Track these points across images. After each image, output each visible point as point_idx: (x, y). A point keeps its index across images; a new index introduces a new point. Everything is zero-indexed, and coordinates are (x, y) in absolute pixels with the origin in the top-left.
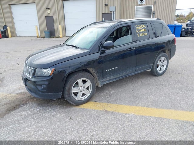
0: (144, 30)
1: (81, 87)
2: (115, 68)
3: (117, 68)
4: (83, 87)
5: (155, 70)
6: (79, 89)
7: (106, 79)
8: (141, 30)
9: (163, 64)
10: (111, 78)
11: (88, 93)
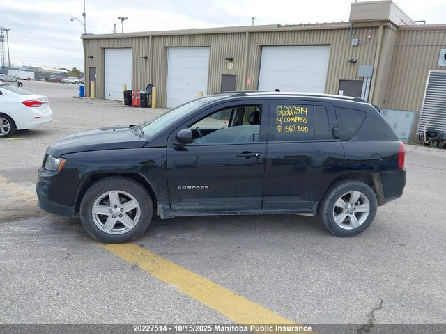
0: (299, 119)
1: (116, 207)
2: (202, 187)
3: (207, 187)
4: (119, 209)
5: (325, 218)
6: (111, 211)
7: (179, 205)
8: (292, 119)
9: (357, 210)
10: (192, 207)
11: (130, 225)
